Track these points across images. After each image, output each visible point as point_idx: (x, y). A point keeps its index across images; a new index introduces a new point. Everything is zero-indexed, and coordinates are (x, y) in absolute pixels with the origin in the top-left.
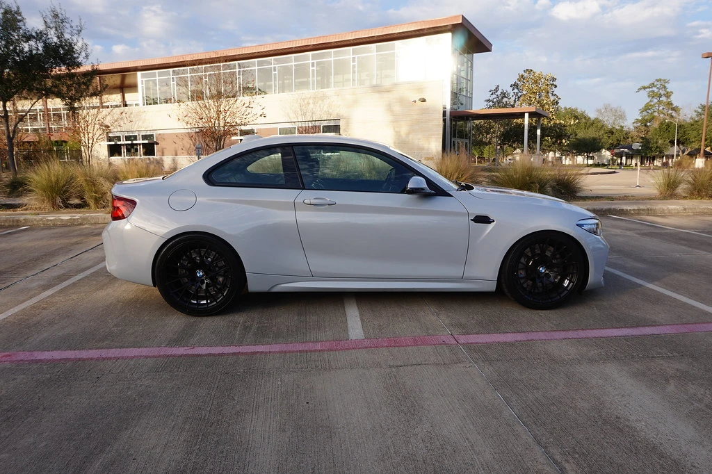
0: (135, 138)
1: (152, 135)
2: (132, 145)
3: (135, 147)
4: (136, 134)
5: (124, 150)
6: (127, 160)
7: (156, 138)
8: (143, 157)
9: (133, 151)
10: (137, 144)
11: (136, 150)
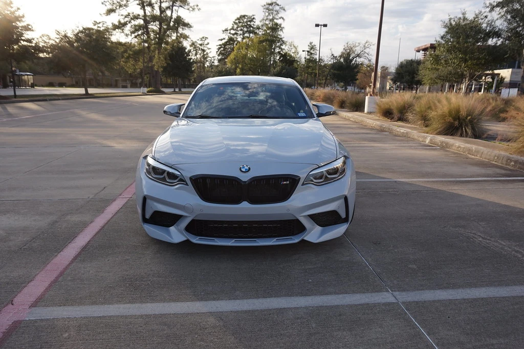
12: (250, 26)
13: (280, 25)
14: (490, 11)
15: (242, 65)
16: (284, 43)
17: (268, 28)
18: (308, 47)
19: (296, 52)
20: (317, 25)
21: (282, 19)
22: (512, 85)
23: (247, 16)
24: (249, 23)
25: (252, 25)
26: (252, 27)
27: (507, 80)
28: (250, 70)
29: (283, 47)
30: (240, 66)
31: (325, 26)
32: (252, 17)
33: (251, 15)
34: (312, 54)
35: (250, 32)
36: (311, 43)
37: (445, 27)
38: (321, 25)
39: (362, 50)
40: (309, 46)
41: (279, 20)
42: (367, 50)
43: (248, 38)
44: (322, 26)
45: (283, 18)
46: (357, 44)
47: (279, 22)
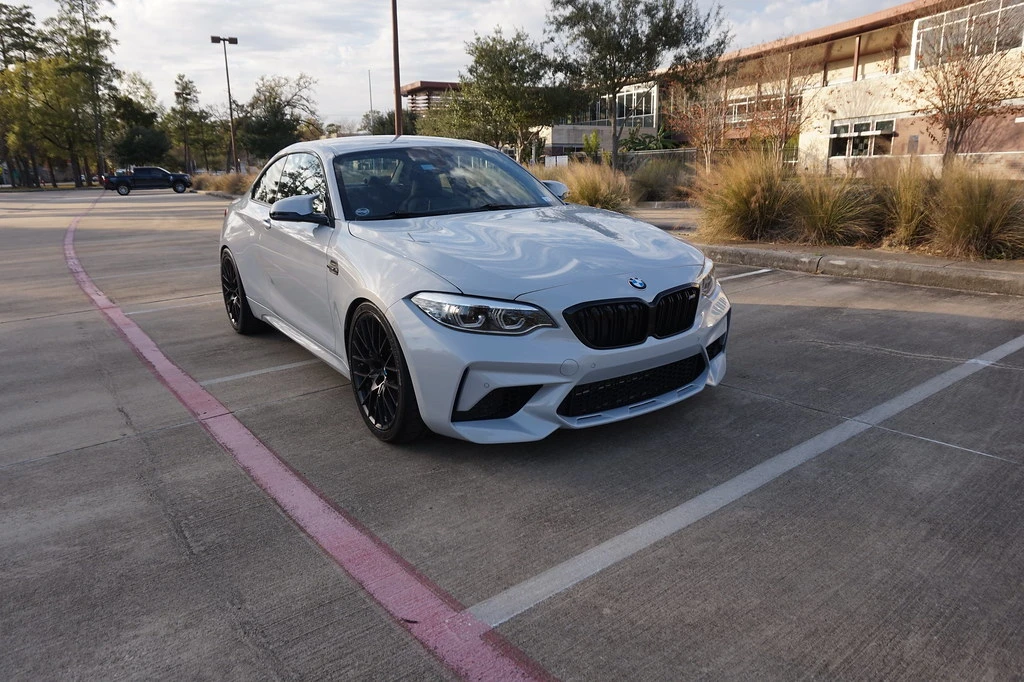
0: (867, 127)
1: (891, 122)
2: (862, 139)
3: (865, 141)
4: (870, 121)
5: (849, 146)
6: (850, 162)
7: (897, 126)
8: (873, 156)
9: (861, 146)
10: (867, 137)
11: (866, 147)
12: (22, 33)
13: (107, 34)
14: (557, 31)
15: (22, 126)
16: (118, 74)
17: (73, 40)
18: (176, 86)
19: (152, 97)
20: (216, 40)
21: (107, 23)
22: (557, 151)
23: (6, 7)
24: (16, 25)
25: (27, 31)
26: (27, 35)
27: (549, 142)
28: (45, 137)
29: (116, 83)
30: (16, 128)
31: (233, 41)
32: (24, 12)
33: (18, 6)
34: (186, 100)
35: (23, 47)
36: (181, 77)
37: (471, 53)
38: (224, 40)
39: (294, 92)
40: (177, 83)
41: (101, 23)
42: (305, 93)
43: (20, 60)
44: (227, 42)
45: (110, 20)
46: (283, 81)
47: (103, 26)
